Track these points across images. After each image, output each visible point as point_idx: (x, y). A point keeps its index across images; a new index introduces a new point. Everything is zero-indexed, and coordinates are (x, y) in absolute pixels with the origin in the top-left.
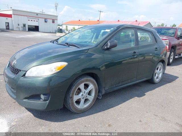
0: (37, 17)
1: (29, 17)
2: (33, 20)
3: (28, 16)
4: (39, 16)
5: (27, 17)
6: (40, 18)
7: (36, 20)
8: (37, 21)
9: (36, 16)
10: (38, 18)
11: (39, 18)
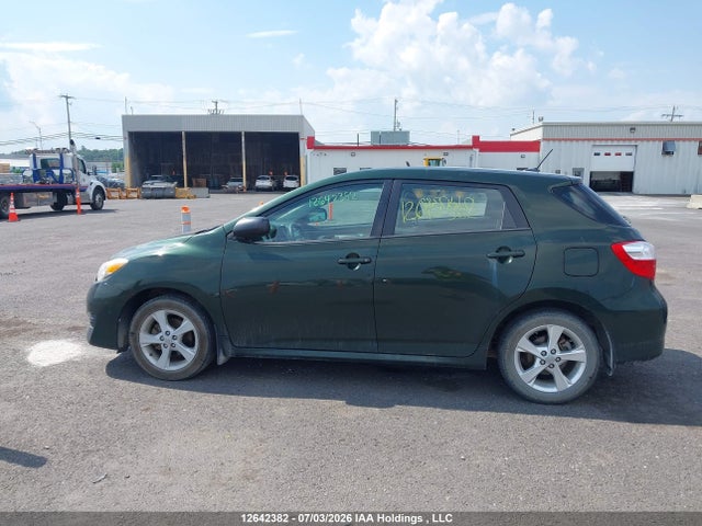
0: (630, 140)
1: (598, 143)
2: (613, 151)
3: (594, 140)
4: (639, 133)
5: (592, 143)
6: (642, 140)
7: (624, 151)
8: (630, 154)
9: (628, 135)
10: (633, 143)
11: (638, 143)
